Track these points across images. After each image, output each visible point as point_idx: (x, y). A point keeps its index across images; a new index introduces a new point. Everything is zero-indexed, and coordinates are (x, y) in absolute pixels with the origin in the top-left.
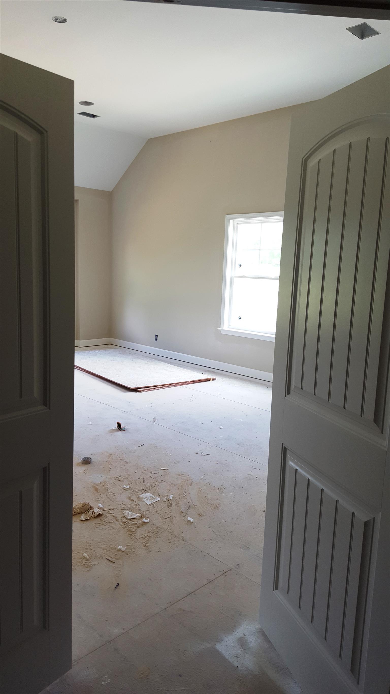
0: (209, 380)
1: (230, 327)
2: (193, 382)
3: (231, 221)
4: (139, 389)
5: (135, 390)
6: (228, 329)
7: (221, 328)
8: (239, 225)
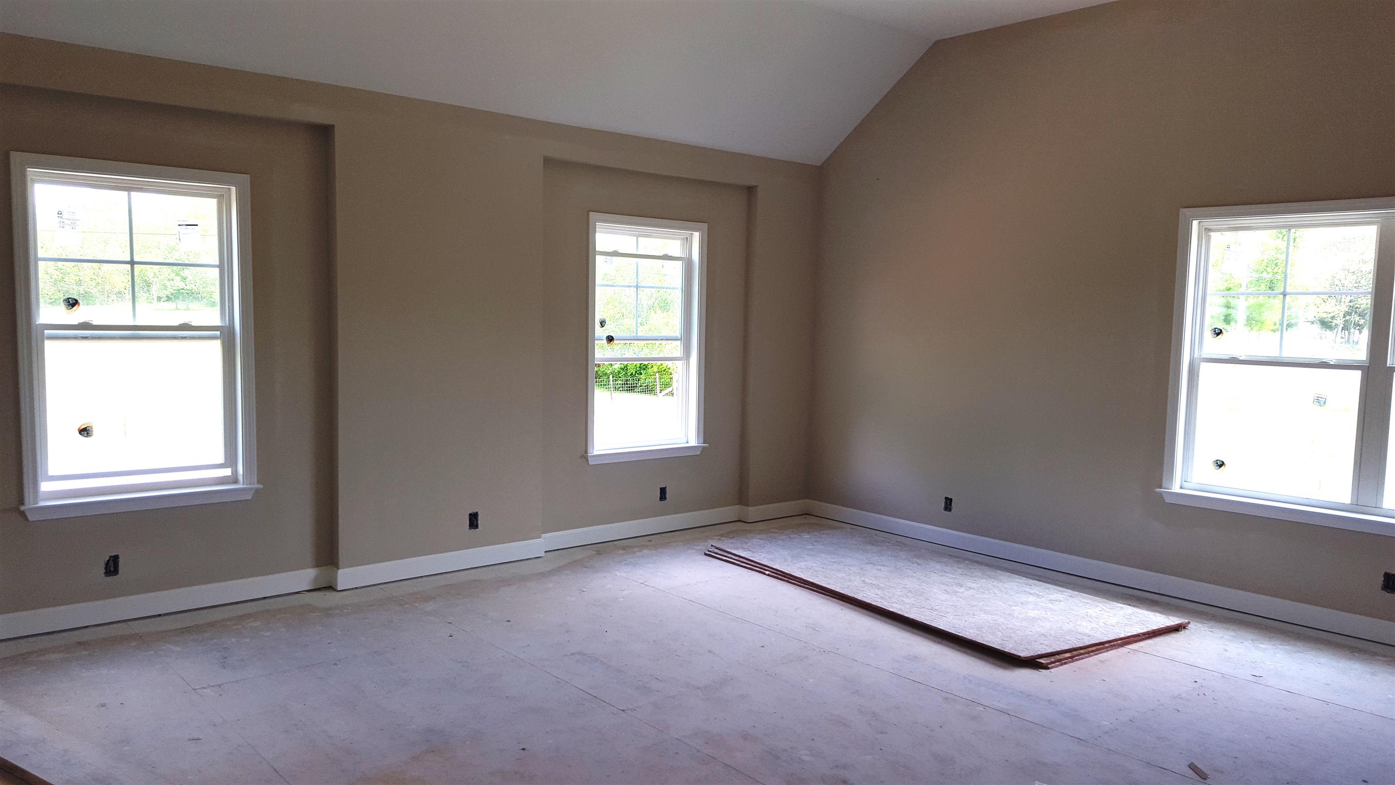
0: (1176, 629)
1: (1185, 485)
2: (1147, 636)
3: (1195, 223)
4: (1042, 661)
5: (1033, 663)
6: (1182, 490)
7: (1163, 486)
8: (1212, 234)
